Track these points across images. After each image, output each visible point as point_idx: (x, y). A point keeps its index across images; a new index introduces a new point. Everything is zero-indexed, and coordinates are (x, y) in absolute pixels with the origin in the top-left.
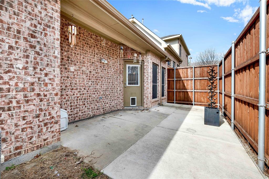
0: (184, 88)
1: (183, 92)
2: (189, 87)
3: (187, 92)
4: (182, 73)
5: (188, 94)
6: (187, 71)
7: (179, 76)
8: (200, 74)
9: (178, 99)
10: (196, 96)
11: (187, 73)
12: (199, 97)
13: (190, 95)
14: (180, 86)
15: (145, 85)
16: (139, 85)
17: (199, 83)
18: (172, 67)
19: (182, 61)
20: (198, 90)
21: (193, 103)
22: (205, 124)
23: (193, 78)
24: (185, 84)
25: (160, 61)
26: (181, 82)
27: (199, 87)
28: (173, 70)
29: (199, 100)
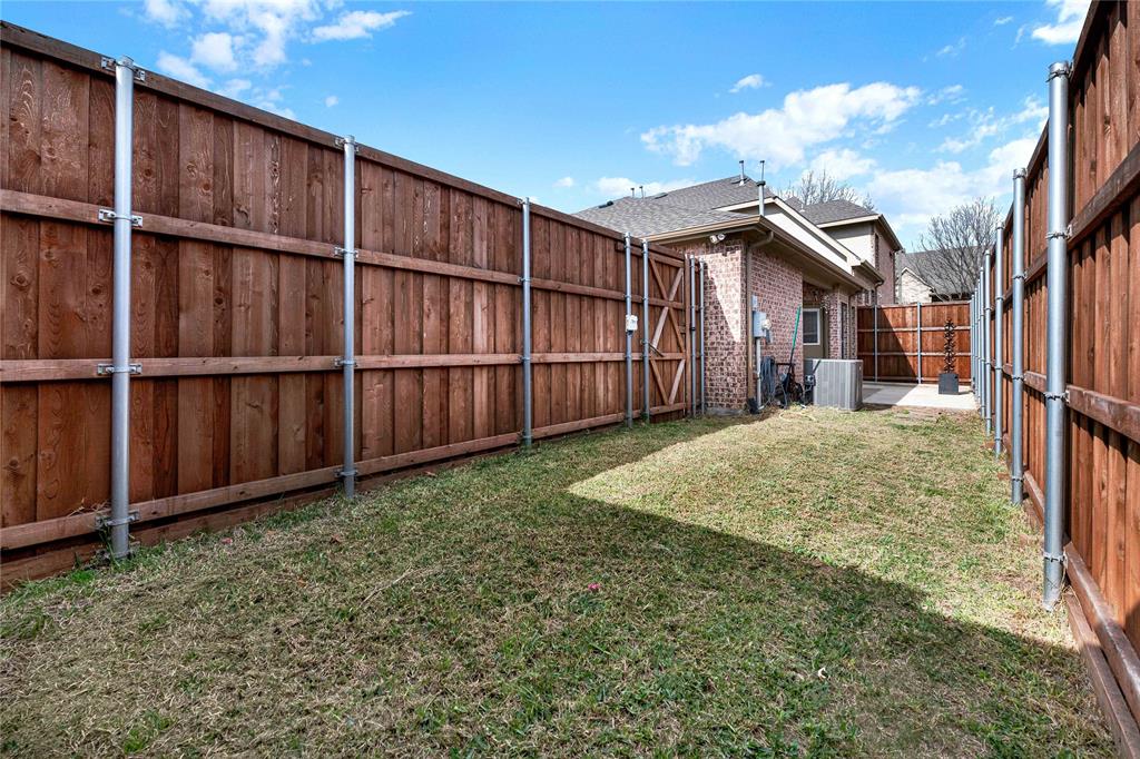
0: (898, 347)
1: (895, 356)
2: (910, 345)
3: (905, 357)
4: (893, 316)
5: (907, 361)
6: (904, 313)
7: (884, 322)
8: (933, 320)
9: (883, 372)
10: (925, 364)
11: (904, 318)
12: (931, 366)
13: (911, 363)
14: (887, 345)
15: (832, 343)
16: (819, 343)
17: (930, 338)
18: (870, 304)
19: (883, 281)
20: (928, 351)
21: (919, 379)
22: (940, 393)
23: (918, 329)
24: (901, 341)
25: (847, 297)
26: (890, 335)
27: (930, 346)
28: (871, 310)
29: (931, 374)
